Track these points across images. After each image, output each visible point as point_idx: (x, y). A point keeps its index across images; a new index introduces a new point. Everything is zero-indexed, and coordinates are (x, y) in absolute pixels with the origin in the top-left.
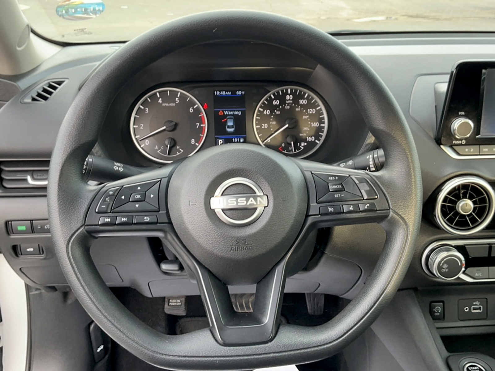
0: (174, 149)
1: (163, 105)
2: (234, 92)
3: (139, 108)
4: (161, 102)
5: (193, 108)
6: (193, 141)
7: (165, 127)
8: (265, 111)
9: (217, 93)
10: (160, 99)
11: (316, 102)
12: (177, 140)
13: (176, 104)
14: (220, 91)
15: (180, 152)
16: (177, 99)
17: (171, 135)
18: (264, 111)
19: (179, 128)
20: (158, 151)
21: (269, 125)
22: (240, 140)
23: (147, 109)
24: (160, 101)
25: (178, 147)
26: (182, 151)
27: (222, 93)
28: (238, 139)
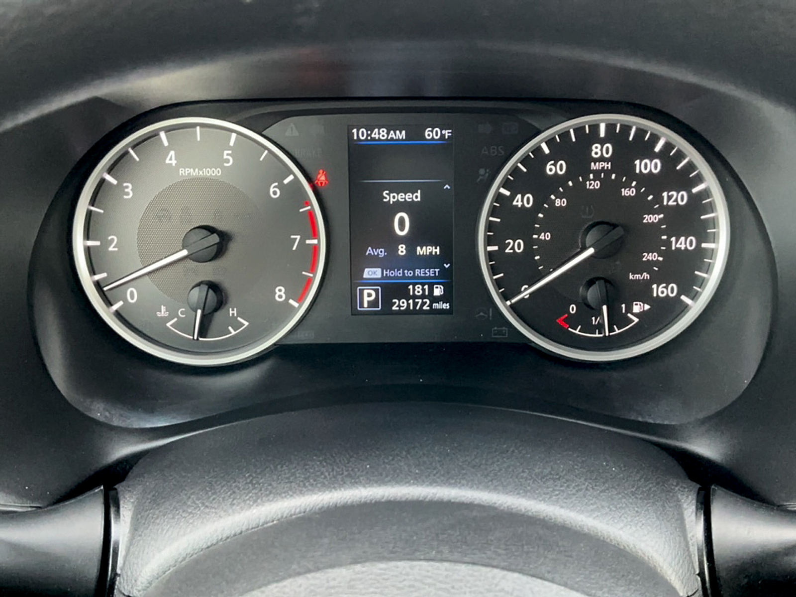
0: (219, 315)
1: (182, 171)
2: (415, 133)
3: (102, 181)
4: (174, 162)
5: (281, 186)
6: (280, 293)
7: (184, 253)
8: (519, 196)
9: (360, 134)
10: (172, 153)
11: (691, 166)
12: (227, 284)
13: (223, 168)
14: (370, 128)
15: (237, 325)
16: (226, 154)
17: (208, 271)
18: (513, 197)
19: (234, 248)
20: (168, 325)
21: (529, 243)
22: (431, 290)
23: (129, 187)
24: (171, 159)
25: (233, 312)
26: (246, 324)
27: (375, 134)
28: (426, 287)
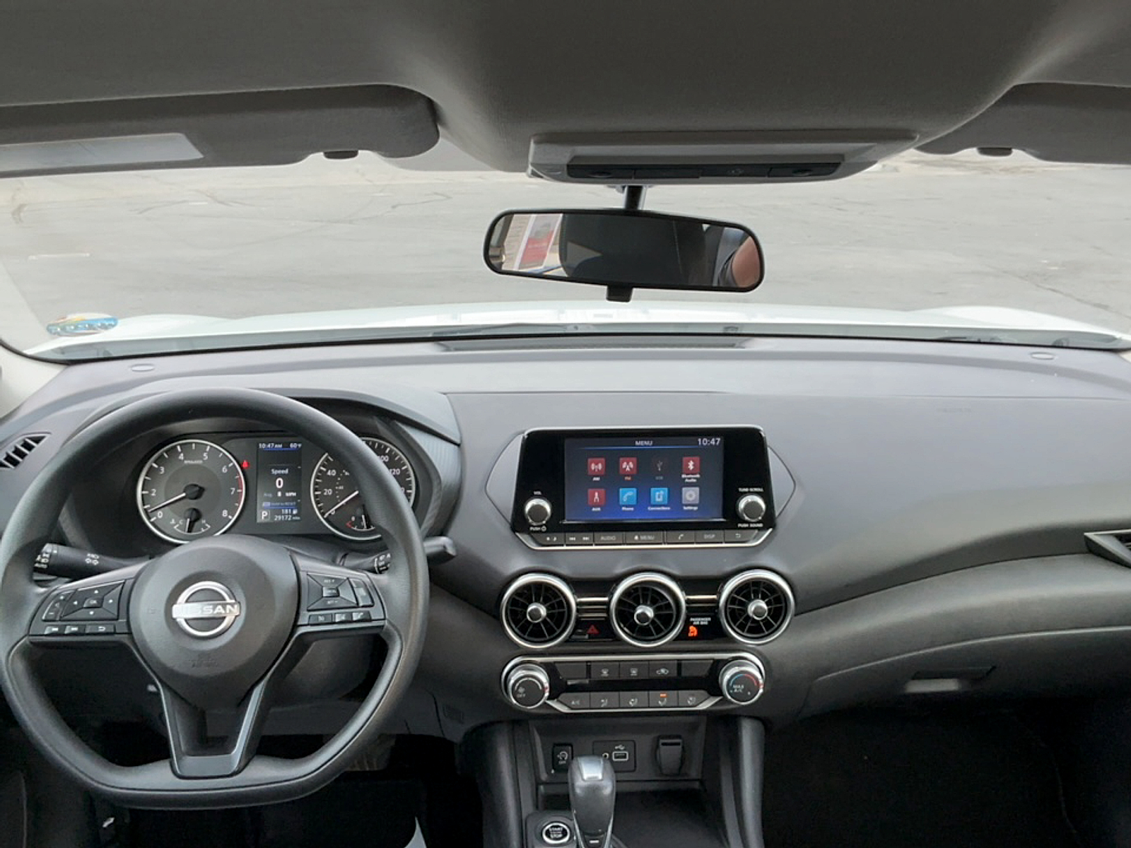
0: (197, 524)
1: (186, 462)
2: (287, 445)
3: (151, 466)
4: (182, 458)
5: (227, 467)
6: (225, 513)
7: (184, 495)
8: (329, 471)
9: (262, 446)
10: (182, 455)
11: (400, 459)
12: (202, 510)
13: (204, 461)
14: (267, 444)
15: (205, 527)
16: (205, 455)
17: (193, 504)
18: (327, 471)
19: (205, 494)
20: (175, 527)
21: (334, 491)
22: (292, 512)
23: (162, 469)
24: (181, 457)
25: (204, 521)
26: (209, 527)
27: (269, 446)
28: (290, 510)
